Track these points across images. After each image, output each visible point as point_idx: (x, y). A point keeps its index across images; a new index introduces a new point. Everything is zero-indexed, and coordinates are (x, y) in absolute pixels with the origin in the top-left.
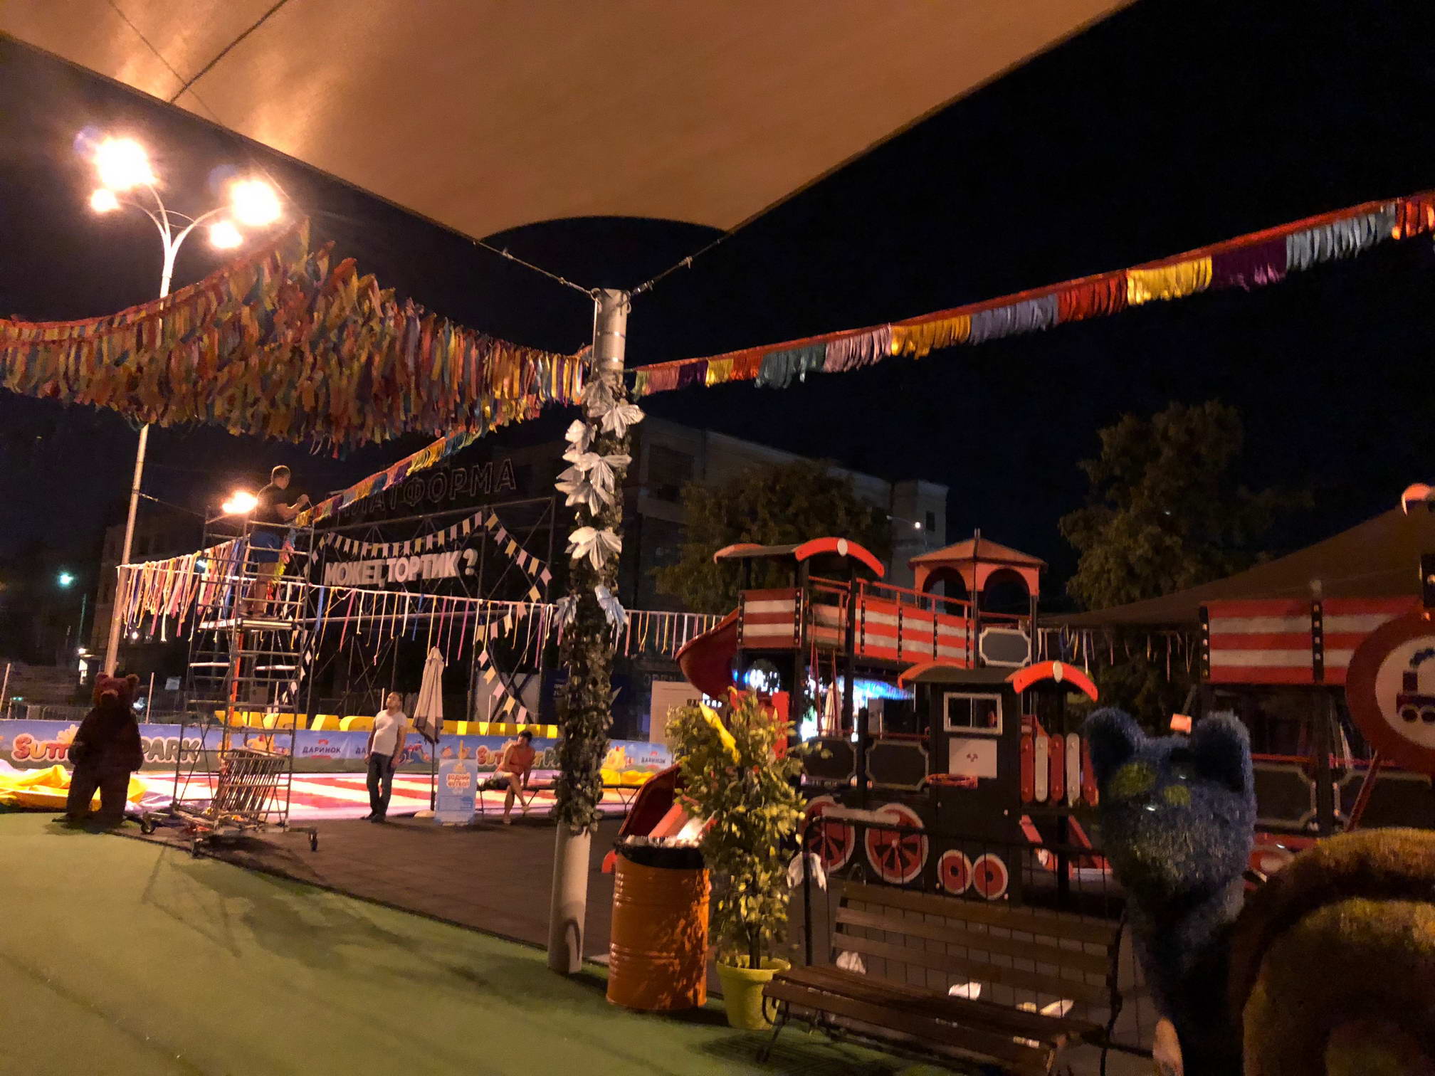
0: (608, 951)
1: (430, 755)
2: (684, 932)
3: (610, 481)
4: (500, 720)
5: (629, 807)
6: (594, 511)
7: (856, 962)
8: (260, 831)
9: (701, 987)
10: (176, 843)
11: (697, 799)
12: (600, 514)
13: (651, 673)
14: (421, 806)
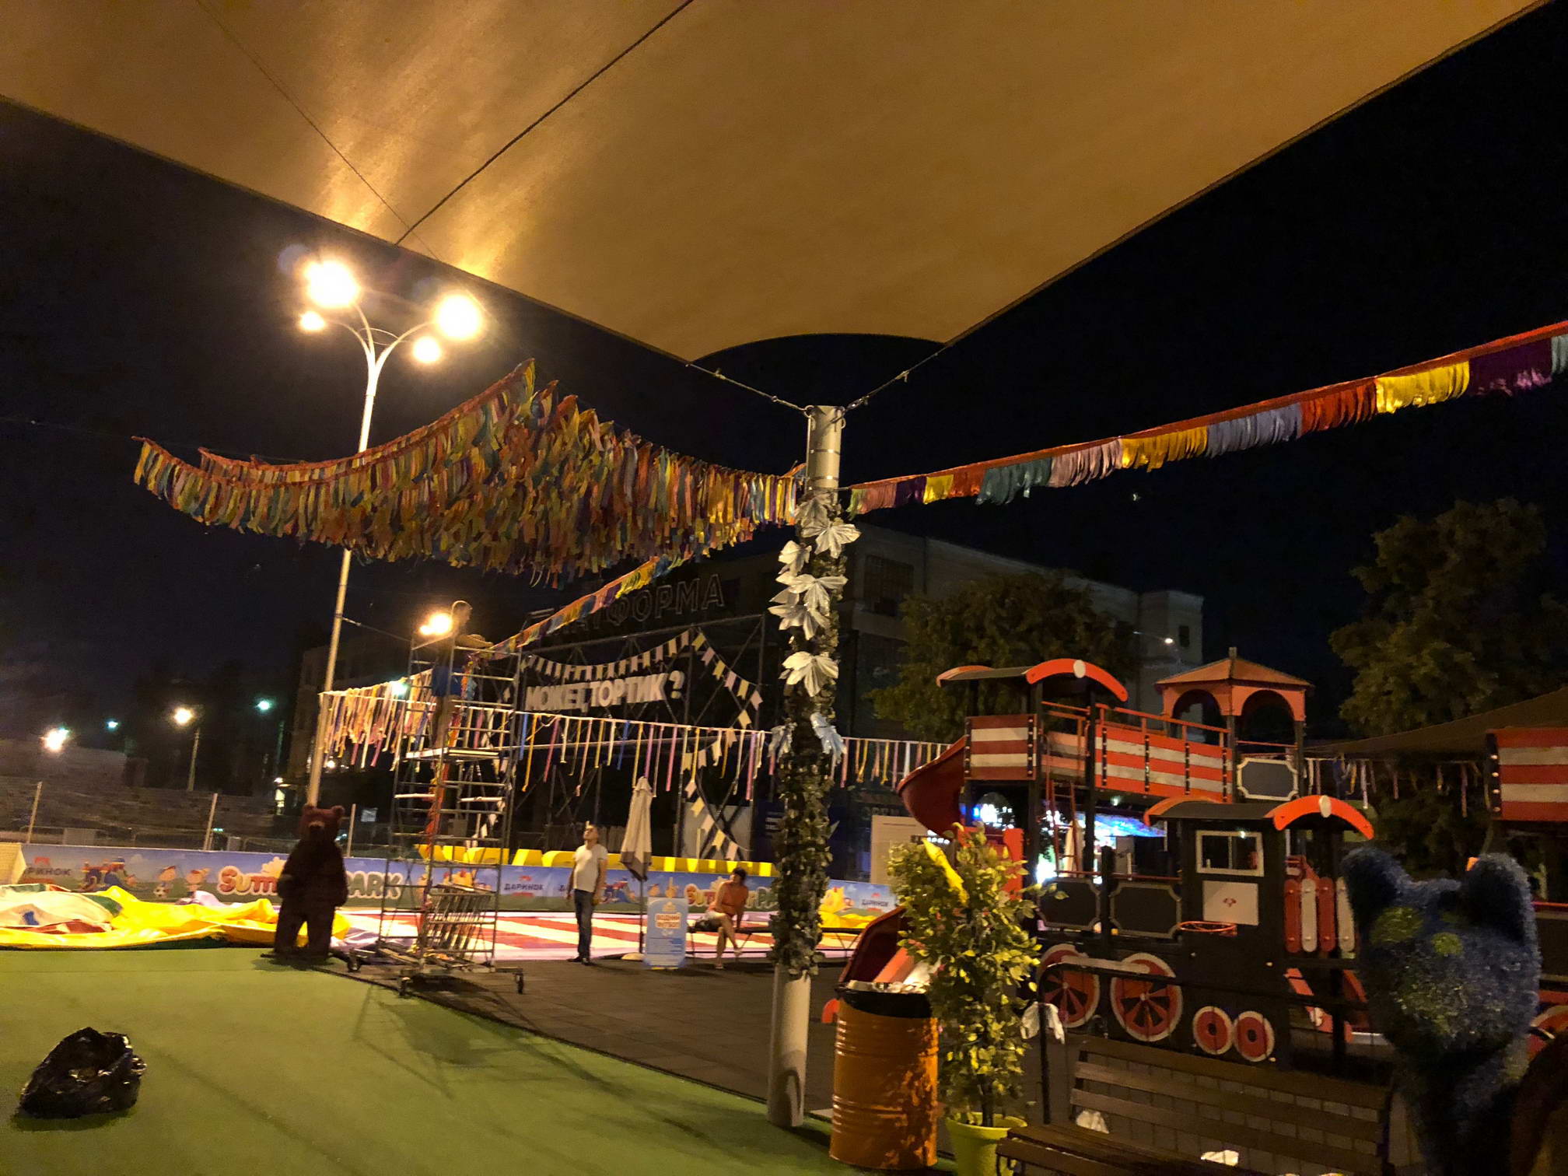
0: (828, 1105)
1: (638, 894)
2: (910, 1085)
3: (825, 604)
4: (709, 856)
5: (850, 953)
6: (809, 635)
7: (1099, 1123)
8: (466, 971)
9: (930, 1146)
10: (383, 982)
11: (922, 942)
12: (815, 637)
13: (872, 806)
14: (629, 948)
